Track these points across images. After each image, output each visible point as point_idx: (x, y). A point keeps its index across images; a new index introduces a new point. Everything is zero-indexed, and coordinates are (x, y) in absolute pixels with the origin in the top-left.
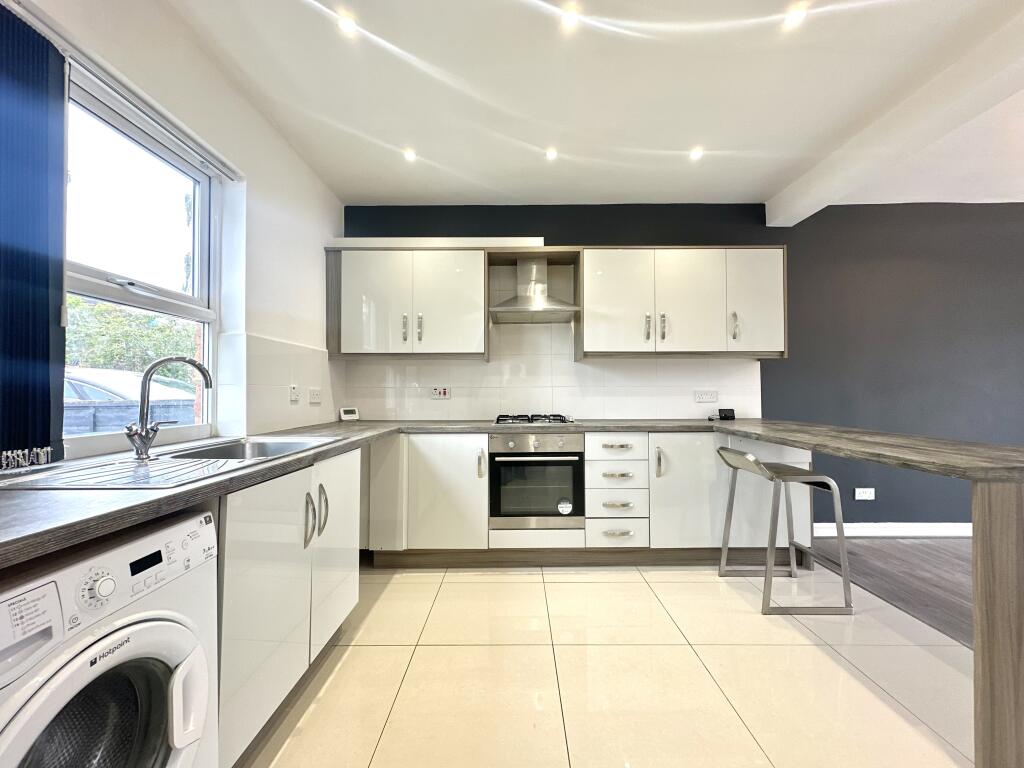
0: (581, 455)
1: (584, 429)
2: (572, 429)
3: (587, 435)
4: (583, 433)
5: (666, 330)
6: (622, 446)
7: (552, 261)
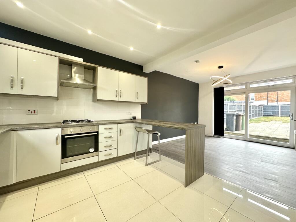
0: (98, 132)
1: (99, 124)
2: (95, 124)
3: (99, 126)
4: (98, 125)
5: (121, 95)
6: (110, 128)
7: (86, 68)
